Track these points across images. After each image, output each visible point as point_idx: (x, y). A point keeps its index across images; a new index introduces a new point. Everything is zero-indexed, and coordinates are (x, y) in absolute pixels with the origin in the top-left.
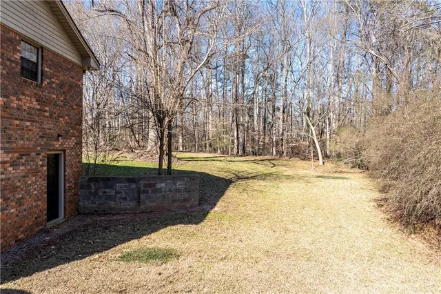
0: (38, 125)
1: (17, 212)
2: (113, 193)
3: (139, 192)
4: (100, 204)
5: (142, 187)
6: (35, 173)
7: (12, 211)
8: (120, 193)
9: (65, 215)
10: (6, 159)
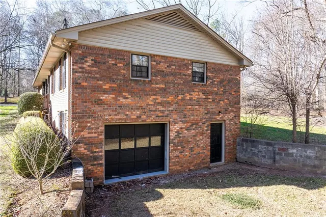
0: (204, 107)
1: (190, 155)
2: (256, 151)
3: (274, 153)
4: (248, 157)
5: (277, 150)
6: (202, 134)
7: (186, 153)
8: (261, 152)
9: (225, 161)
10: (183, 127)
